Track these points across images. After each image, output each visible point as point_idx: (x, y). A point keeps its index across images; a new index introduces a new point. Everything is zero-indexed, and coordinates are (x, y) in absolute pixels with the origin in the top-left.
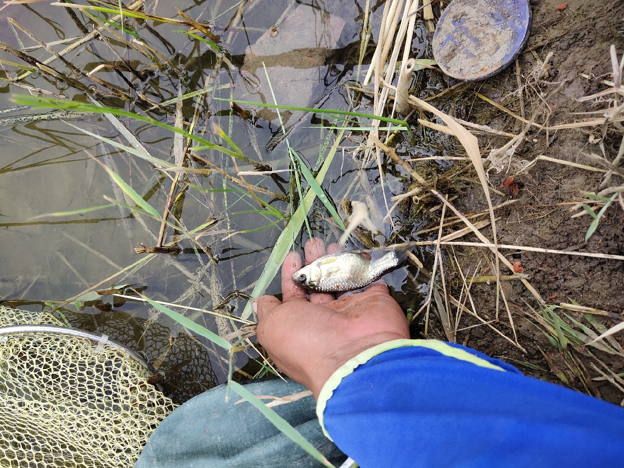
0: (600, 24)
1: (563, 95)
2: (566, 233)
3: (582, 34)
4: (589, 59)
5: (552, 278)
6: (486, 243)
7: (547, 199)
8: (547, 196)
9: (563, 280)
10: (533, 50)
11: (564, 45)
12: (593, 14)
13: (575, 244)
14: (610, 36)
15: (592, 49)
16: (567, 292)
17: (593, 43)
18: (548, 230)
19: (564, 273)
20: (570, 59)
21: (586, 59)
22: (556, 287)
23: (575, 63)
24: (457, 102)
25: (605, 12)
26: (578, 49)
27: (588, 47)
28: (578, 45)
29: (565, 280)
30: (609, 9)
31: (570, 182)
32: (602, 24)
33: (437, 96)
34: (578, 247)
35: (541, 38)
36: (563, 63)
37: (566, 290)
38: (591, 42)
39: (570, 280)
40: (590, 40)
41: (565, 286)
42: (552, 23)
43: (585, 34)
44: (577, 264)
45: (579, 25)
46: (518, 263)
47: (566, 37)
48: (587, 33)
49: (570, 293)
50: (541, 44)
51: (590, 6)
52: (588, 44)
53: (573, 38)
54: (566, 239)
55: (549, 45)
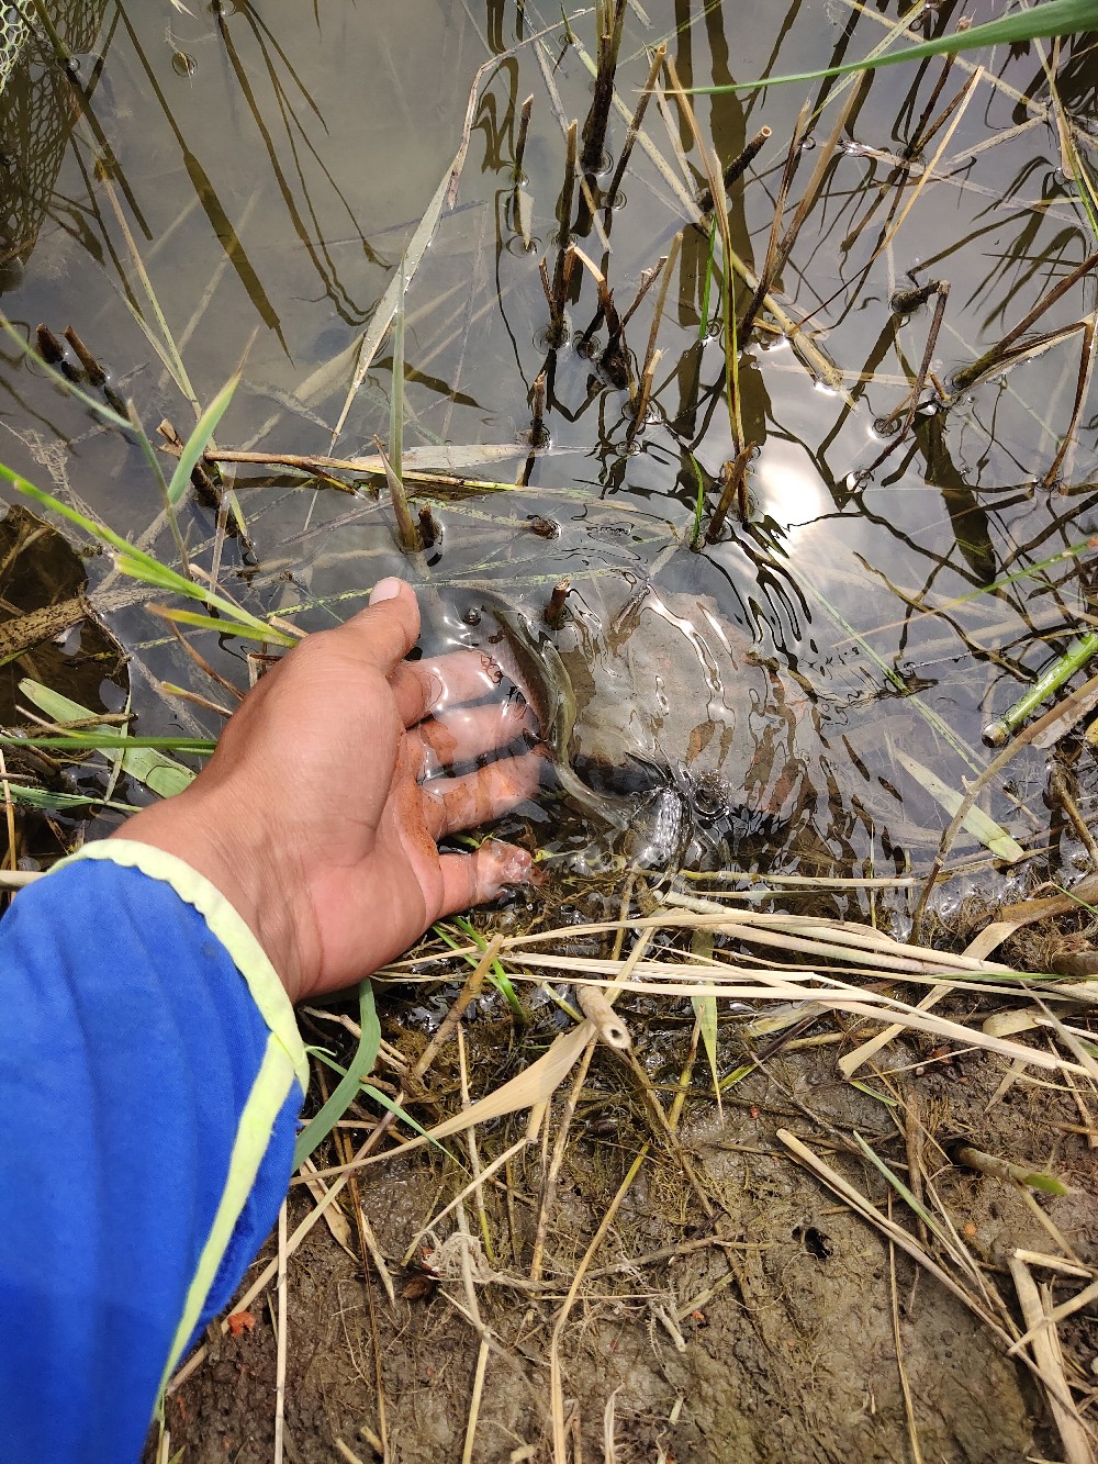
0: (787, 1425)
1: (634, 1363)
2: (318, 1423)
3: (767, 1386)
4: (716, 1410)
5: (224, 1404)
6: (287, 1247)
7: (394, 1366)
8: (401, 1366)
9: (222, 1429)
10: (735, 1276)
11: (744, 1348)
12: (809, 1406)
13: (299, 1442)
14: (765, 1452)
15: (737, 1414)
16: (197, 1442)
17: (747, 1413)
18: (326, 1380)
19: (237, 1430)
20: (714, 1367)
21: (714, 1404)
22: (205, 1413)
23: (707, 1380)
24: (624, 1107)
25: (815, 1432)
26: (735, 1381)
27: (740, 1405)
28: (743, 1381)
29: (222, 1433)
30: (822, 1441)
31: (440, 1409)
32: (789, 1430)
33: (634, 1059)
34: (291, 1454)
35: (761, 1293)
36: (704, 1352)
37: (201, 1440)
38: (750, 1410)
39: (222, 1444)
40: (754, 1408)
41: (207, 1435)
42: (793, 1314)
43: (766, 1394)
44: (257, 1457)
45: (787, 1375)
46: (251, 1322)
47: (761, 1351)
48: (768, 1398)
49: (194, 1448)
50: (747, 1294)
51: (831, 1393)
52: (744, 1405)
53: (758, 1367)
54: (308, 1424)
55: (745, 1313)
